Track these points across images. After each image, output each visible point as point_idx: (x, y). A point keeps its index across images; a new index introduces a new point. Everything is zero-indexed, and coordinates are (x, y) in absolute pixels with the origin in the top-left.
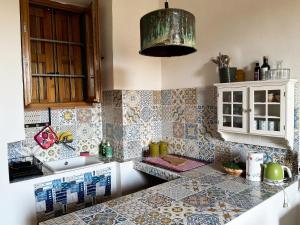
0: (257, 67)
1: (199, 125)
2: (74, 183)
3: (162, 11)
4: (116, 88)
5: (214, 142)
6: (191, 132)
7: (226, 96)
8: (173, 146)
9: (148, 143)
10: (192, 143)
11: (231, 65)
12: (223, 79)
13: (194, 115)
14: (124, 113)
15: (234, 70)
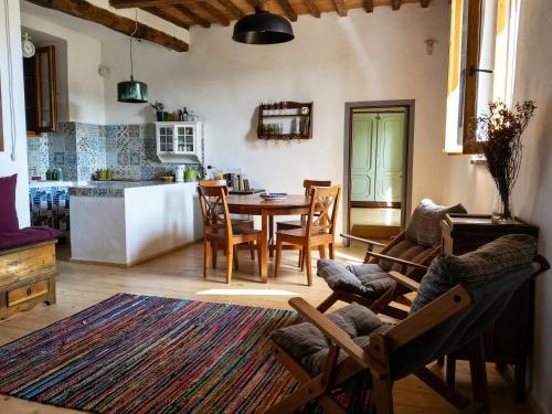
0: (180, 113)
1: (142, 154)
2: (44, 193)
3: (128, 82)
4: (71, 120)
5: (154, 165)
6: (135, 159)
7: (162, 130)
8: (118, 172)
9: (95, 170)
10: (136, 168)
11: (164, 110)
12: (160, 119)
13: (137, 146)
14: (78, 141)
15: (166, 114)
